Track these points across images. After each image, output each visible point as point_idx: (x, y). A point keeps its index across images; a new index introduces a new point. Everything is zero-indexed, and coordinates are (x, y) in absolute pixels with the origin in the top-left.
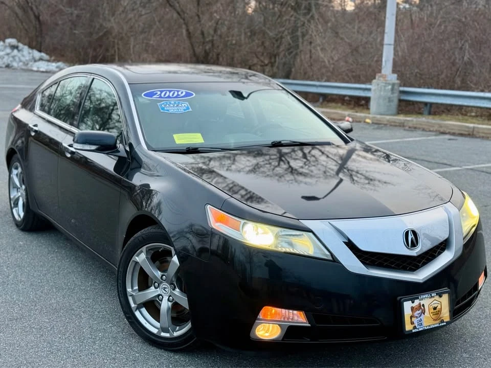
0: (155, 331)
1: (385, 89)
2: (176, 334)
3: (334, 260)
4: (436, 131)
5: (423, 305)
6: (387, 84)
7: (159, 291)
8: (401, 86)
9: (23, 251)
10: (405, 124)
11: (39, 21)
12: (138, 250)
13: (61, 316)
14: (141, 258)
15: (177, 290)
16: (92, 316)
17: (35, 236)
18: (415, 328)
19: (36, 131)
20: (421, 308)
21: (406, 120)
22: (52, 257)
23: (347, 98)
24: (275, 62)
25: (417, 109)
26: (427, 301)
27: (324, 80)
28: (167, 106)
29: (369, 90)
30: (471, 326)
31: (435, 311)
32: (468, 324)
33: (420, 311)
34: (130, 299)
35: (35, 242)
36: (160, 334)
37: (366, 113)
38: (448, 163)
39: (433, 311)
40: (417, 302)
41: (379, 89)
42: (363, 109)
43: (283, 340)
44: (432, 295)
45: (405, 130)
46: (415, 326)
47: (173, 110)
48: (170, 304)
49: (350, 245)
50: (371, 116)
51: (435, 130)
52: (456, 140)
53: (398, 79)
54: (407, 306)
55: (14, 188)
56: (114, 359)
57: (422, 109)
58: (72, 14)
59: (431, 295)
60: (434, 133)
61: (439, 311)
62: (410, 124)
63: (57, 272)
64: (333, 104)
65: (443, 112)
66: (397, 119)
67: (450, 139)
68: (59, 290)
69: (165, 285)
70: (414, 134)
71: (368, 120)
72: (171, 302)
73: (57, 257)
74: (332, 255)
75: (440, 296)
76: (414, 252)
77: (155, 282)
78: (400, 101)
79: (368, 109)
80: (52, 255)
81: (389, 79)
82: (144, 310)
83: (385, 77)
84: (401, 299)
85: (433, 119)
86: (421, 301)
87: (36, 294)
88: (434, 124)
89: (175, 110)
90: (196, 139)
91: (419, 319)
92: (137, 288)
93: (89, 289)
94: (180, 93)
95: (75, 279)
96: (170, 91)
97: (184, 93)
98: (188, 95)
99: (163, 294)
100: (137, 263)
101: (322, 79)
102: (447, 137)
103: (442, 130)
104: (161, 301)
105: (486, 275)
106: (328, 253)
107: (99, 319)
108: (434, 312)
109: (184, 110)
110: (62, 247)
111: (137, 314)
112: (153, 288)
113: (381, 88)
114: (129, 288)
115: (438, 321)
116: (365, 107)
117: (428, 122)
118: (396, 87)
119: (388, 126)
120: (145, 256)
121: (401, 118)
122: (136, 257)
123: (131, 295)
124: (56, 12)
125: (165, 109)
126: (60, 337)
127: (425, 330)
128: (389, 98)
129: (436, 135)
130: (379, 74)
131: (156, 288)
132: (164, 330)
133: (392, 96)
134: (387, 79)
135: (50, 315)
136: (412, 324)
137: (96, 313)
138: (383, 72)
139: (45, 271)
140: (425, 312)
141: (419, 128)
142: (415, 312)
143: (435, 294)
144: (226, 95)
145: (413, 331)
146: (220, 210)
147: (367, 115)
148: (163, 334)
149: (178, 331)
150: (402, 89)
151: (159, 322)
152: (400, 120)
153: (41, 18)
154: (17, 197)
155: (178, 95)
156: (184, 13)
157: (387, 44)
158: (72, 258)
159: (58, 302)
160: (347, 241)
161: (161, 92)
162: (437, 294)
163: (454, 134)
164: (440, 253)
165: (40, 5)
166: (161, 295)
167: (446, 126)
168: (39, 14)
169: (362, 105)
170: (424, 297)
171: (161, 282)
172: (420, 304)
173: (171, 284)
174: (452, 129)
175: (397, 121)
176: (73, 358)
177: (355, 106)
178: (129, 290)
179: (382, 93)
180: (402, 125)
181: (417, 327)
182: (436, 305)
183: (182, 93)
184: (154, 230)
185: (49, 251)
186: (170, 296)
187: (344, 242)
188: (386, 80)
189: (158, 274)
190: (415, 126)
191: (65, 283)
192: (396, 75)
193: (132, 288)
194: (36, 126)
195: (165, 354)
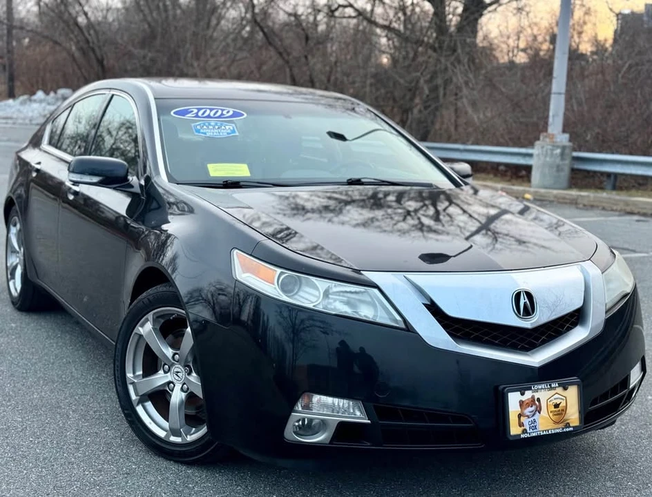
0: (162, 434)
1: (552, 154)
2: (190, 438)
3: (409, 328)
4: (620, 211)
5: (539, 400)
6: (555, 146)
7: (169, 377)
8: (575, 150)
9: (13, 335)
10: (579, 201)
11: (103, 66)
12: (142, 318)
13: (41, 414)
14: (146, 329)
15: (194, 374)
16: (83, 416)
17: (35, 317)
18: (525, 431)
19: (38, 171)
20: (535, 404)
21: (581, 196)
22: (51, 343)
23: (502, 168)
24: (407, 118)
25: (597, 182)
26: (545, 394)
27: (470, 142)
28: (205, 127)
29: (531, 155)
30: (626, 447)
31: (557, 409)
32: (622, 445)
33: (533, 408)
34: (131, 388)
35: (32, 325)
36: (169, 438)
37: (526, 186)
38: (630, 248)
39: (553, 409)
40: (528, 394)
41: (544, 153)
42: (523, 181)
43: (331, 442)
44: (553, 386)
45: (577, 208)
46: (526, 430)
47: (212, 134)
48: (183, 395)
49: (433, 308)
50: (532, 190)
51: (619, 208)
52: (647, 221)
53: (570, 141)
54: (514, 399)
55: (12, 252)
56: (100, 471)
57: (605, 183)
58: (144, 57)
59: (550, 385)
60: (617, 213)
61: (563, 410)
62: (585, 202)
63: (52, 361)
64: (483, 175)
65: (634, 186)
66: (567, 194)
67: (638, 221)
68: (47, 383)
69: (178, 368)
70: (590, 213)
71: (527, 196)
72: (184, 392)
73: (57, 343)
74: (405, 321)
75: (565, 389)
76: (527, 324)
77: (165, 364)
78: (573, 170)
79: (529, 181)
80: (52, 341)
81: (558, 140)
82: (149, 405)
83: (552, 138)
84: (505, 388)
85: (618, 195)
86: (534, 394)
87: (15, 386)
88: (620, 201)
89: (215, 134)
90: (240, 171)
91: (532, 419)
92: (141, 373)
93: (89, 383)
94: (225, 112)
95: (74, 370)
96: (211, 110)
97: (231, 113)
98: (235, 115)
99: (175, 381)
100: (141, 336)
101: (468, 141)
102: (636, 218)
103: (628, 209)
104: (172, 390)
105: (644, 369)
106: (398, 318)
107: (94, 420)
108: (556, 411)
109: (228, 133)
110: (67, 332)
111: (140, 409)
112: (161, 372)
113: (547, 151)
114: (129, 373)
115: (562, 425)
116: (525, 179)
117: (610, 198)
118: (567, 151)
119: (555, 203)
120: (151, 326)
121: (574, 193)
122: (140, 329)
123: (133, 383)
124: (124, 55)
125: (202, 131)
126: (31, 441)
127: (540, 436)
128: (558, 166)
129: (620, 215)
130: (545, 134)
131: (165, 372)
132: (175, 432)
133: (561, 163)
134: (554, 140)
135: (26, 413)
136: (520, 426)
137: (91, 412)
138: (550, 130)
139: (36, 359)
140: (541, 409)
141: (598, 207)
142: (525, 409)
143: (557, 385)
144: (290, 118)
145: (522, 436)
146: (251, 255)
147: (527, 189)
148: (173, 439)
149: (194, 433)
150: (575, 154)
151: (168, 421)
152: (571, 195)
153: (105, 62)
154: (14, 264)
155: (222, 114)
156: (289, 54)
157: (555, 93)
158: (77, 346)
159: (41, 398)
160: (429, 303)
161: (199, 110)
162: (560, 385)
163: (645, 215)
164: (569, 329)
165: (104, 45)
166: (172, 383)
167: (635, 204)
168: (102, 56)
169: (522, 177)
170: (540, 387)
171: (173, 364)
172: (533, 397)
173: (186, 366)
174: (642, 208)
175: (568, 197)
176: (42, 468)
177: (512, 177)
178: (129, 375)
179: (548, 159)
180: (574, 203)
181: (528, 431)
182: (558, 401)
183: (228, 112)
184: (165, 289)
185: (49, 335)
186: (184, 384)
187: (423, 304)
188: (553, 142)
189: (169, 352)
190: (592, 203)
191: (58, 375)
192: (567, 136)
193: (134, 373)
194: (39, 163)
195: (174, 467)
